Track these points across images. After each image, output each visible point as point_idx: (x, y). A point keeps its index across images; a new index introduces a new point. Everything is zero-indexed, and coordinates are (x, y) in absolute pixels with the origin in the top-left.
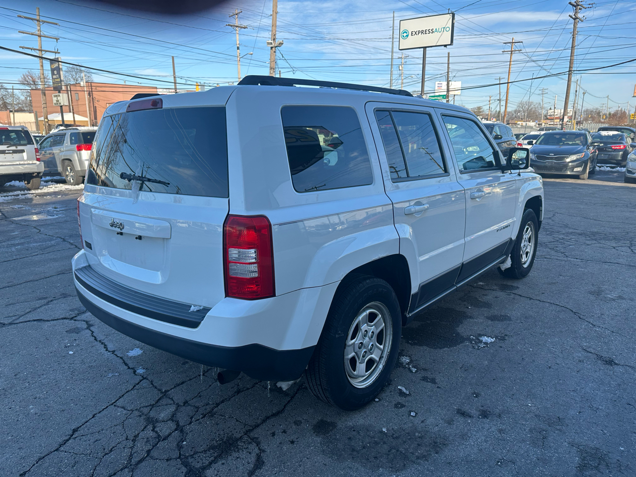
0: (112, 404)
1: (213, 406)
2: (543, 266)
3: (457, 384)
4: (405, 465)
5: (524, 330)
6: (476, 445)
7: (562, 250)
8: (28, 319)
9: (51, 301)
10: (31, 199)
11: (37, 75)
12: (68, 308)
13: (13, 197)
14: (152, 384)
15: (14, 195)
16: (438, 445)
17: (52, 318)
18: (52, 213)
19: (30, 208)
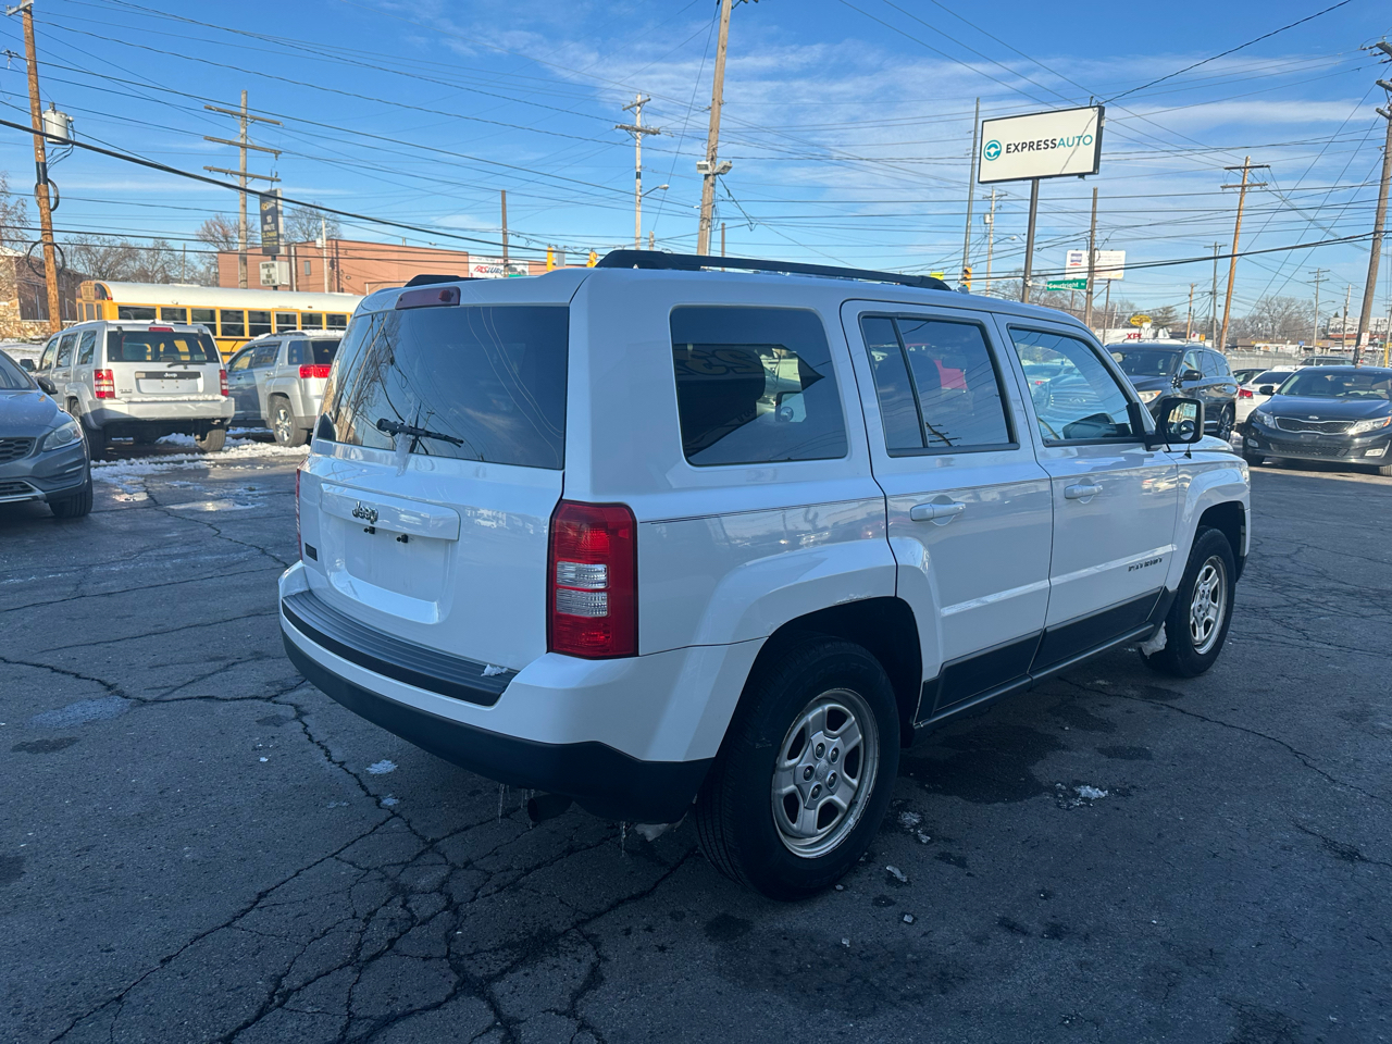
0: (332, 856)
1: (518, 873)
2: (1247, 656)
3: (1008, 872)
4: (875, 1007)
5: (1176, 780)
6: (1025, 986)
7: (1301, 625)
8: (189, 695)
9: (233, 664)
10: (206, 471)
11: (232, 223)
12: (264, 679)
13: (172, 464)
14: (409, 826)
15: (173, 462)
16: (946, 980)
17: (232, 695)
18: (243, 499)
19: (203, 488)
